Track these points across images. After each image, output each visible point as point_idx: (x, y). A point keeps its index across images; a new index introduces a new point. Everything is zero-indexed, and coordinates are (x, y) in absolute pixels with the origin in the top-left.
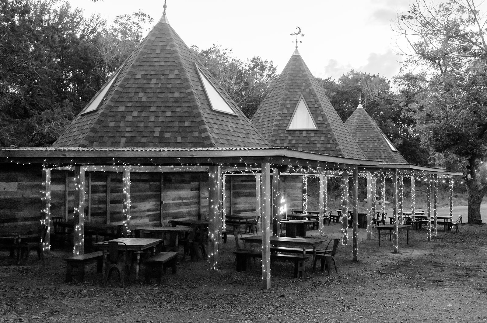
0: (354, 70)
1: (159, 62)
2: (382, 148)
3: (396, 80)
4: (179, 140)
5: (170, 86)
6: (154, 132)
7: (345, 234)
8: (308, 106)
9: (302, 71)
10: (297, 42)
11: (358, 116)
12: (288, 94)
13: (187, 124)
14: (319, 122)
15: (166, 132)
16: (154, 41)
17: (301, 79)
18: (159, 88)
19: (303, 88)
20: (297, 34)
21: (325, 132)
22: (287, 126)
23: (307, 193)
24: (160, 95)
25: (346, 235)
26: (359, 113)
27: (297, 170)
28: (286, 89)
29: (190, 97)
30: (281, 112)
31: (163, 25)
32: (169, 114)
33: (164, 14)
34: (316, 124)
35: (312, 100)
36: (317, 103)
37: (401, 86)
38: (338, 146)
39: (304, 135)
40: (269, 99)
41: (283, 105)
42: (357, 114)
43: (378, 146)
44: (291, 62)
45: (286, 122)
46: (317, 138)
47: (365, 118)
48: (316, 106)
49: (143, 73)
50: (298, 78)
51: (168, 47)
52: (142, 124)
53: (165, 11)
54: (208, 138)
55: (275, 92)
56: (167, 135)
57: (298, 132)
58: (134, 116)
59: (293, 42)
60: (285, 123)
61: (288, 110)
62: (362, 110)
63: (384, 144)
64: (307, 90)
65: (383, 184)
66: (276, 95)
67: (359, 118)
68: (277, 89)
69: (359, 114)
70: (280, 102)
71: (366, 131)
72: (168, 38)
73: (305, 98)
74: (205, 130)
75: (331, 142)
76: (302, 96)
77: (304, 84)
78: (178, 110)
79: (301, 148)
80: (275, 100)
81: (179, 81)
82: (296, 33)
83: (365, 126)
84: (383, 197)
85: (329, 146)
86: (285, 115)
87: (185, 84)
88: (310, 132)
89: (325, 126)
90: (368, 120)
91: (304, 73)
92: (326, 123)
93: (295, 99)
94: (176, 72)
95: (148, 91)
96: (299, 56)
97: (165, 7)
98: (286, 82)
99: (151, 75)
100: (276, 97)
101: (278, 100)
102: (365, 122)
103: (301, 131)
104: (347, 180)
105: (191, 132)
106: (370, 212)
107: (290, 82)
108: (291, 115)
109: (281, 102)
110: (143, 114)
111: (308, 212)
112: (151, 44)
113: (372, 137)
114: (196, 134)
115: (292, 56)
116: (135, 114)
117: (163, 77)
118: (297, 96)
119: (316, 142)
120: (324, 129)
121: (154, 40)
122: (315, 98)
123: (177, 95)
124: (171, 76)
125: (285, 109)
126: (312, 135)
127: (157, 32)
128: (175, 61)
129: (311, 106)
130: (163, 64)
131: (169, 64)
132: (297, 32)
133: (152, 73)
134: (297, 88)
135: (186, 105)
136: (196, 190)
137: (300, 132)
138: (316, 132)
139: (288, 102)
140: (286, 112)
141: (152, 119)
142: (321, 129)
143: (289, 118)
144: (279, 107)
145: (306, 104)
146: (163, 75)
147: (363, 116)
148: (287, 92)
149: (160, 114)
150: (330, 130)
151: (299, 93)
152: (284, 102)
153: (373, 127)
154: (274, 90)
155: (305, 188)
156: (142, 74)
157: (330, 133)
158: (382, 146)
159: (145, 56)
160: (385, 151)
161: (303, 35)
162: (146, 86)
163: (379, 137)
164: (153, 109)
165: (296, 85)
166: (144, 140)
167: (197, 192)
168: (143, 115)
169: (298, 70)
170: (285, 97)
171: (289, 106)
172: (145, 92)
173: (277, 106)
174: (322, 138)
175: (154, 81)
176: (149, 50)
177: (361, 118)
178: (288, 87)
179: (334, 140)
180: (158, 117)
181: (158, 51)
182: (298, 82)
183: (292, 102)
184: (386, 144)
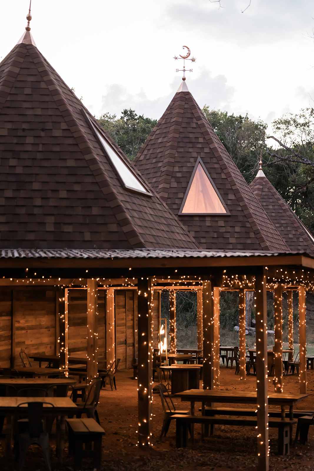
0: (208, 108)
1: (33, 108)
2: (301, 244)
3: (279, 126)
4: (88, 237)
5: (57, 149)
6: (45, 223)
7: (279, 386)
8: (211, 176)
9: (195, 118)
10: (184, 71)
11: (258, 189)
12: (176, 155)
13: (95, 211)
14: (229, 203)
15: (65, 224)
16: (18, 74)
17: (195, 131)
18: (40, 152)
19: (200, 146)
20: (184, 58)
21: (241, 219)
22: (179, 209)
23: (175, 319)
24: (45, 164)
25: (280, 388)
26: (260, 184)
27: (232, 282)
28: (172, 147)
29: (92, 167)
30: (168, 186)
31: (28, 47)
32: (63, 194)
33: (28, 29)
34: (225, 206)
35: (216, 166)
36: (225, 171)
37: (287, 135)
38: (264, 241)
39: (208, 224)
40: (142, 163)
41: (170, 174)
42: (257, 187)
43: (295, 240)
44: (177, 103)
45: (177, 201)
46: (229, 229)
47: (270, 194)
48: (223, 176)
49: (9, 126)
50: (190, 130)
51: (43, 85)
52: (23, 211)
53: (28, 25)
54: (133, 233)
55: (151, 152)
56: (69, 229)
57: (197, 219)
58: (7, 198)
59: (177, 70)
60: (175, 203)
61: (178, 182)
62: (264, 180)
63: (304, 237)
64: (207, 150)
65: (291, 302)
66: (153, 156)
67: (260, 193)
68: (156, 146)
69: (261, 187)
70: (163, 169)
71: (273, 214)
72: (40, 70)
73: (204, 163)
74: (126, 222)
75: (252, 235)
76: (199, 159)
77: (201, 140)
78: (77, 188)
79: (205, 245)
80: (153, 166)
81: (70, 141)
82: (183, 55)
83: (271, 207)
84: (291, 323)
85: (249, 241)
86: (175, 191)
87: (81, 146)
88: (217, 219)
89: (240, 209)
90: (276, 197)
91: (199, 122)
92: (241, 204)
93: (189, 165)
94: (64, 126)
95: (23, 156)
96: (188, 93)
97: (29, 18)
98: (171, 136)
99: (24, 130)
100: (154, 161)
101: (160, 164)
102: (271, 200)
103: (202, 217)
104: (280, 297)
105: (106, 224)
106: (303, 349)
107: (177, 136)
108: (185, 190)
109: (165, 169)
110: (22, 194)
111: (178, 351)
112: (14, 79)
113: (284, 225)
114: (114, 228)
115: (177, 94)
116: (9, 193)
117: (43, 134)
118: (192, 160)
119: (228, 235)
120: (239, 214)
121: (17, 72)
122: (220, 162)
123: (71, 163)
124: (57, 133)
125: (173, 180)
126: (221, 223)
127: (21, 60)
128: (59, 107)
129: (215, 176)
130: (39, 112)
131: (50, 112)
132: (185, 55)
133: (24, 126)
134: (190, 145)
135: (89, 180)
136: (7, 315)
137: (202, 219)
138: (227, 219)
139: (176, 169)
140: (175, 185)
141: (38, 202)
142: (234, 213)
143: (180, 195)
144: (163, 177)
145: (207, 173)
146: (43, 130)
147: (266, 190)
148: (174, 151)
149: (50, 194)
150: (249, 216)
151: (195, 155)
152: (171, 169)
153: (283, 208)
154: (148, 147)
155: (172, 309)
156: (8, 129)
157: (250, 220)
158: (301, 240)
159: (8, 99)
160: (306, 248)
161: (193, 60)
162: (18, 148)
163: (295, 225)
164: (36, 186)
165: (188, 141)
166: (31, 236)
167: (8, 318)
168: (21, 196)
169: (189, 116)
170: (173, 160)
171: (179, 175)
172: (19, 159)
173: (158, 174)
174: (237, 229)
175: (30, 140)
176: (13, 88)
177: (264, 194)
178: (176, 144)
179: (257, 232)
180: (48, 198)
181: (28, 91)
182: (191, 135)
183: (185, 169)
184: (306, 236)
